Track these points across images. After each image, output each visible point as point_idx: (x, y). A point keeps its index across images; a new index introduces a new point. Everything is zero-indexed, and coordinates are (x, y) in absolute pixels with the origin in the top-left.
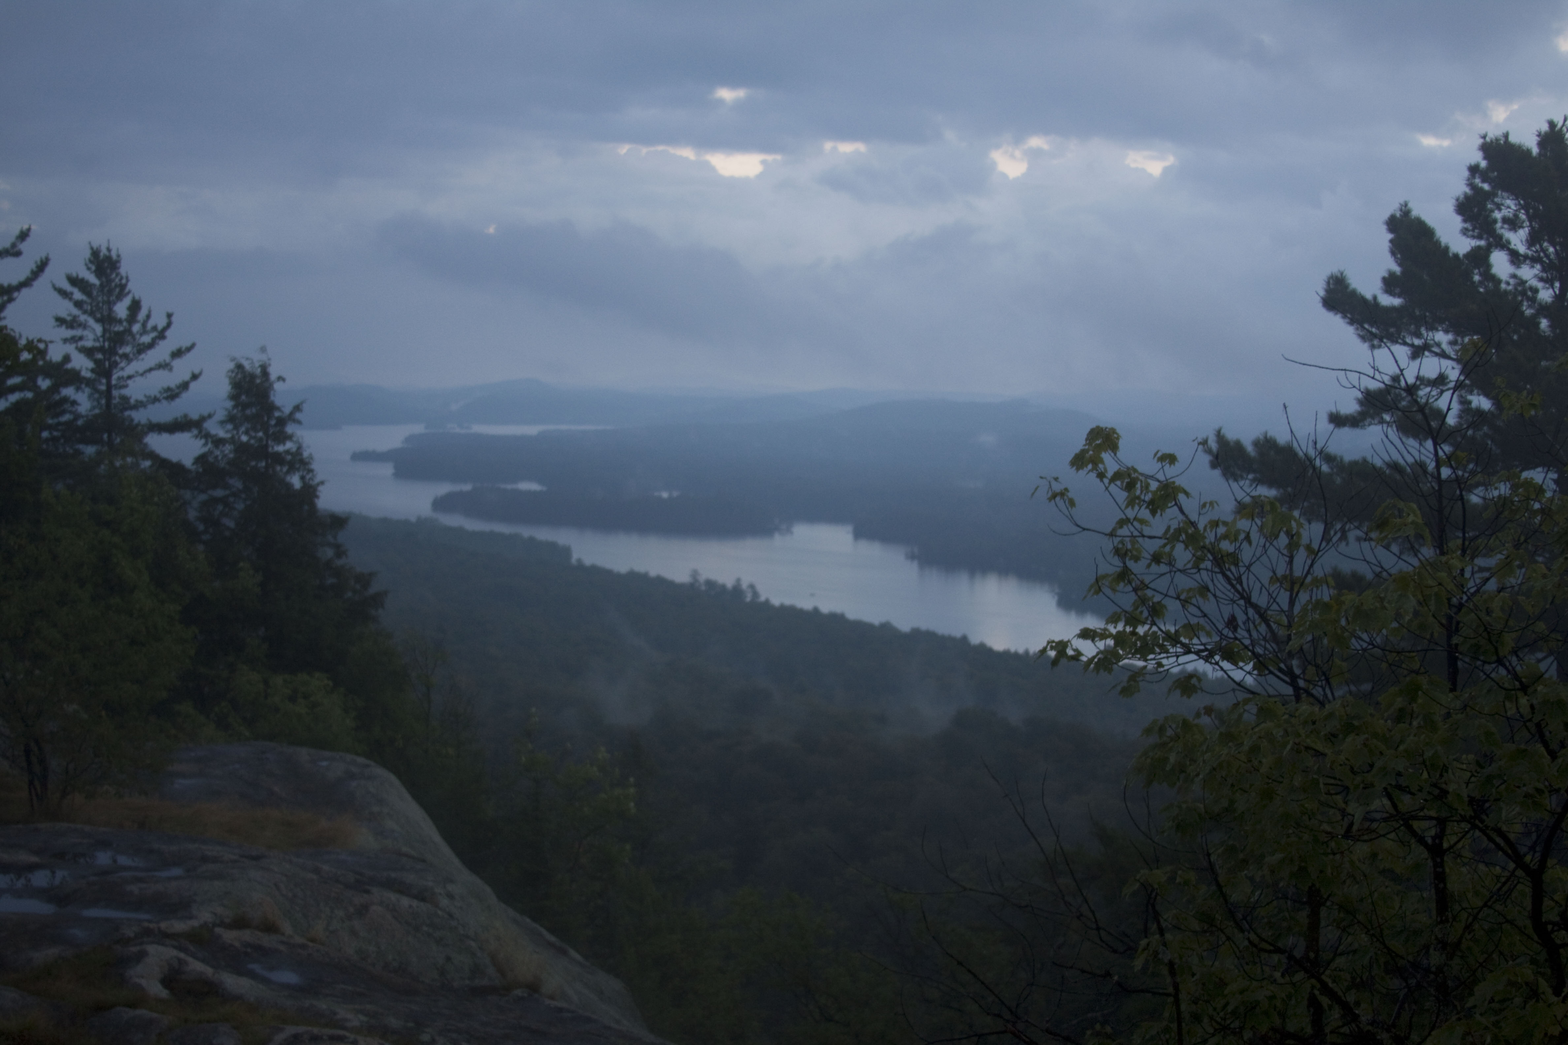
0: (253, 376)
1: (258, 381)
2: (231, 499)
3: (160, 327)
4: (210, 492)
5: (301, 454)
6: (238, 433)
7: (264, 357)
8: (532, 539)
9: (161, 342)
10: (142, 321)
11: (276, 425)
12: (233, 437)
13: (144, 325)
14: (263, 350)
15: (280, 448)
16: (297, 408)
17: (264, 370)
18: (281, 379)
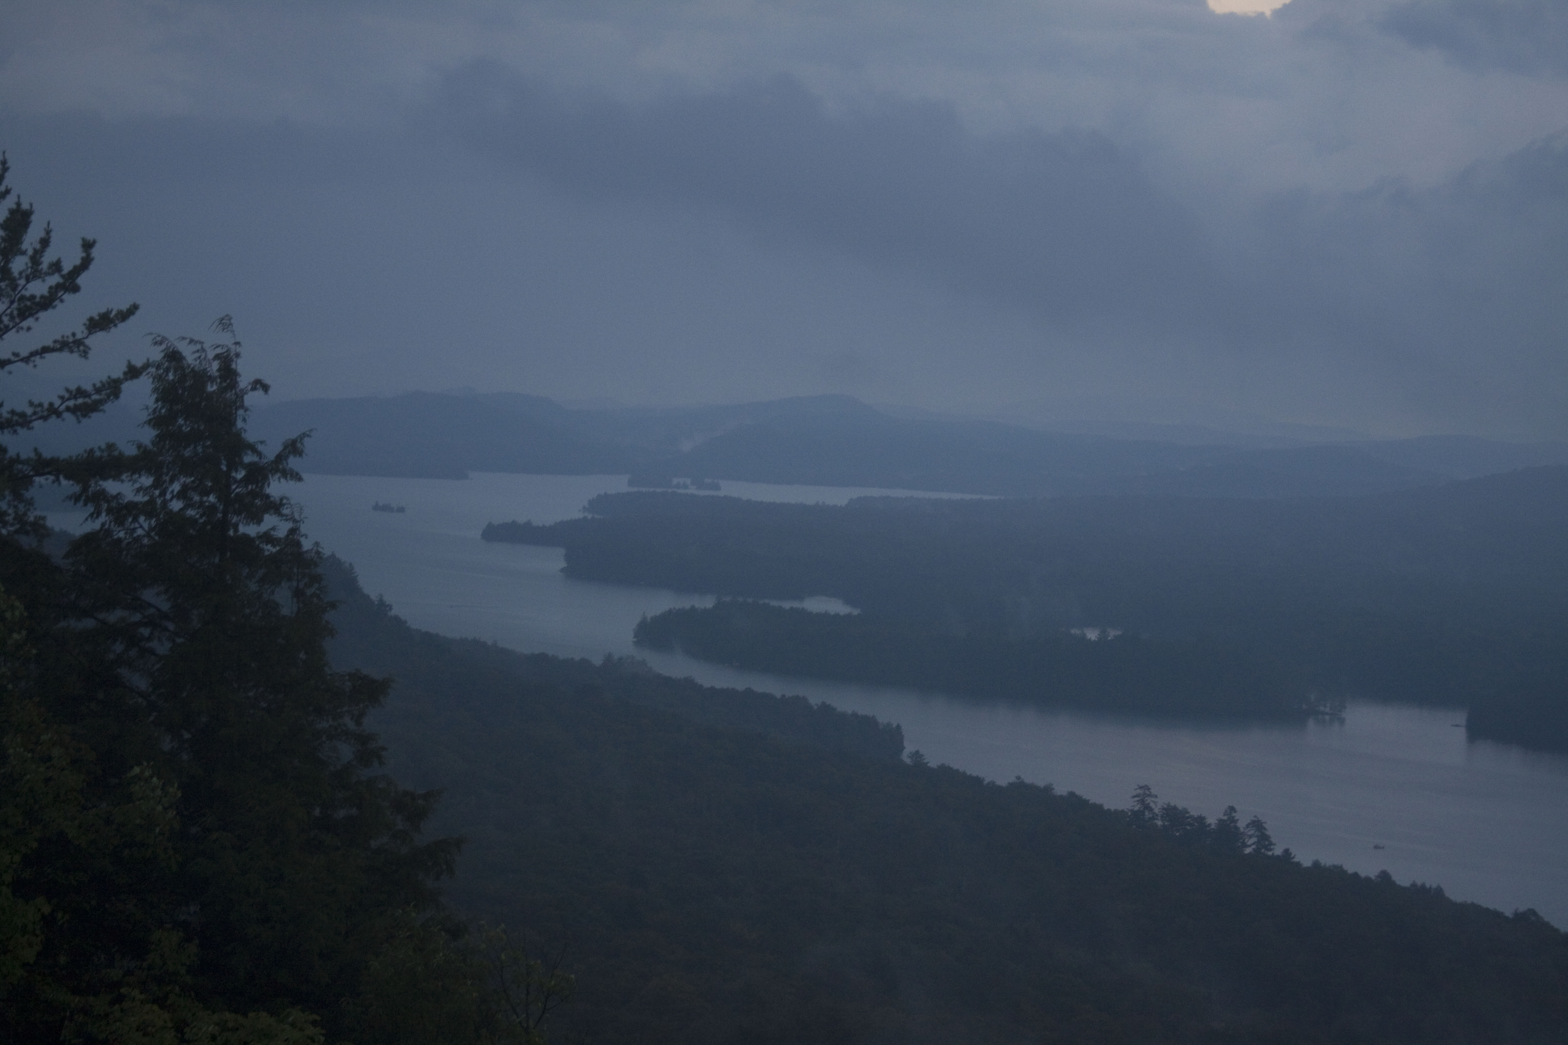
0: (200, 377)
1: (211, 388)
2: (145, 632)
3: (67, 267)
4: (102, 616)
5: (298, 544)
6: (163, 494)
7: (226, 339)
8: (826, 708)
9: (68, 297)
10: (30, 252)
11: (246, 480)
12: (152, 501)
13: (35, 259)
14: (225, 323)
15: (251, 530)
16: (293, 447)
17: (227, 362)
18: (260, 385)
